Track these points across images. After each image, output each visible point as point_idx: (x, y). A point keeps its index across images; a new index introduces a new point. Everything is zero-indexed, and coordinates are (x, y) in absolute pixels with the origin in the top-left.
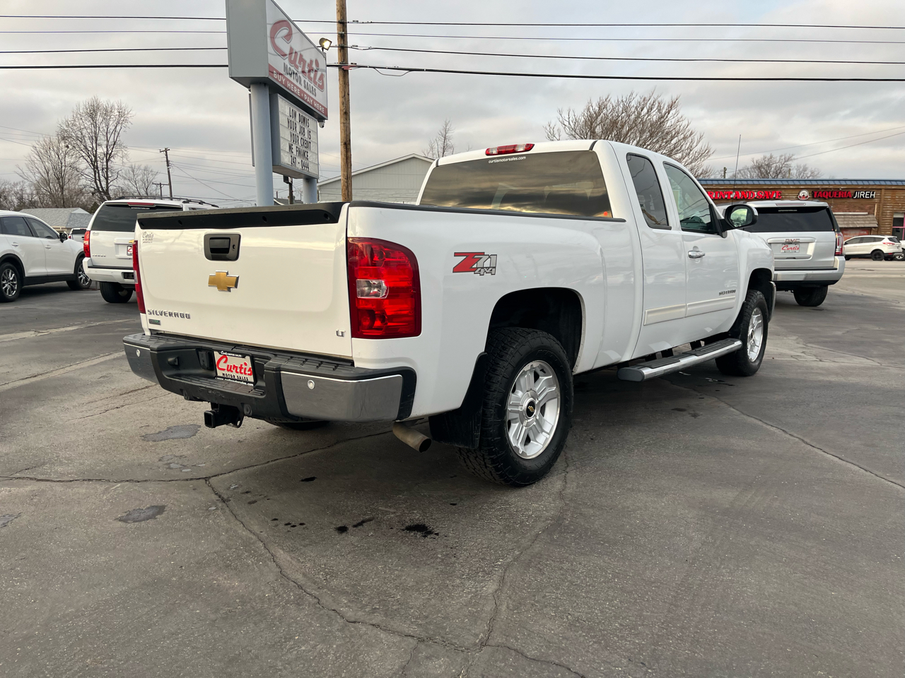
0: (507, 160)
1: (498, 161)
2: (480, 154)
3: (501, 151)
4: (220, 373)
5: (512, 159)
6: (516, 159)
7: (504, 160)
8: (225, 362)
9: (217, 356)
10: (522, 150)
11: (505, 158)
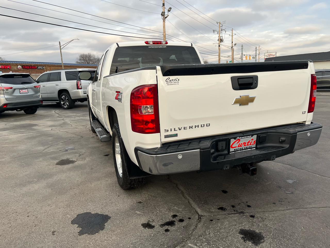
0: (158, 47)
1: (153, 47)
2: (143, 43)
3: (154, 43)
4: (232, 150)
5: (160, 47)
6: (162, 47)
7: (155, 47)
8: (238, 143)
9: (232, 141)
10: (164, 43)
11: (156, 46)
